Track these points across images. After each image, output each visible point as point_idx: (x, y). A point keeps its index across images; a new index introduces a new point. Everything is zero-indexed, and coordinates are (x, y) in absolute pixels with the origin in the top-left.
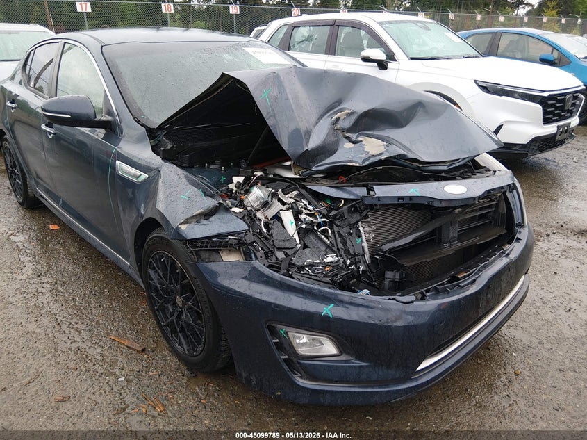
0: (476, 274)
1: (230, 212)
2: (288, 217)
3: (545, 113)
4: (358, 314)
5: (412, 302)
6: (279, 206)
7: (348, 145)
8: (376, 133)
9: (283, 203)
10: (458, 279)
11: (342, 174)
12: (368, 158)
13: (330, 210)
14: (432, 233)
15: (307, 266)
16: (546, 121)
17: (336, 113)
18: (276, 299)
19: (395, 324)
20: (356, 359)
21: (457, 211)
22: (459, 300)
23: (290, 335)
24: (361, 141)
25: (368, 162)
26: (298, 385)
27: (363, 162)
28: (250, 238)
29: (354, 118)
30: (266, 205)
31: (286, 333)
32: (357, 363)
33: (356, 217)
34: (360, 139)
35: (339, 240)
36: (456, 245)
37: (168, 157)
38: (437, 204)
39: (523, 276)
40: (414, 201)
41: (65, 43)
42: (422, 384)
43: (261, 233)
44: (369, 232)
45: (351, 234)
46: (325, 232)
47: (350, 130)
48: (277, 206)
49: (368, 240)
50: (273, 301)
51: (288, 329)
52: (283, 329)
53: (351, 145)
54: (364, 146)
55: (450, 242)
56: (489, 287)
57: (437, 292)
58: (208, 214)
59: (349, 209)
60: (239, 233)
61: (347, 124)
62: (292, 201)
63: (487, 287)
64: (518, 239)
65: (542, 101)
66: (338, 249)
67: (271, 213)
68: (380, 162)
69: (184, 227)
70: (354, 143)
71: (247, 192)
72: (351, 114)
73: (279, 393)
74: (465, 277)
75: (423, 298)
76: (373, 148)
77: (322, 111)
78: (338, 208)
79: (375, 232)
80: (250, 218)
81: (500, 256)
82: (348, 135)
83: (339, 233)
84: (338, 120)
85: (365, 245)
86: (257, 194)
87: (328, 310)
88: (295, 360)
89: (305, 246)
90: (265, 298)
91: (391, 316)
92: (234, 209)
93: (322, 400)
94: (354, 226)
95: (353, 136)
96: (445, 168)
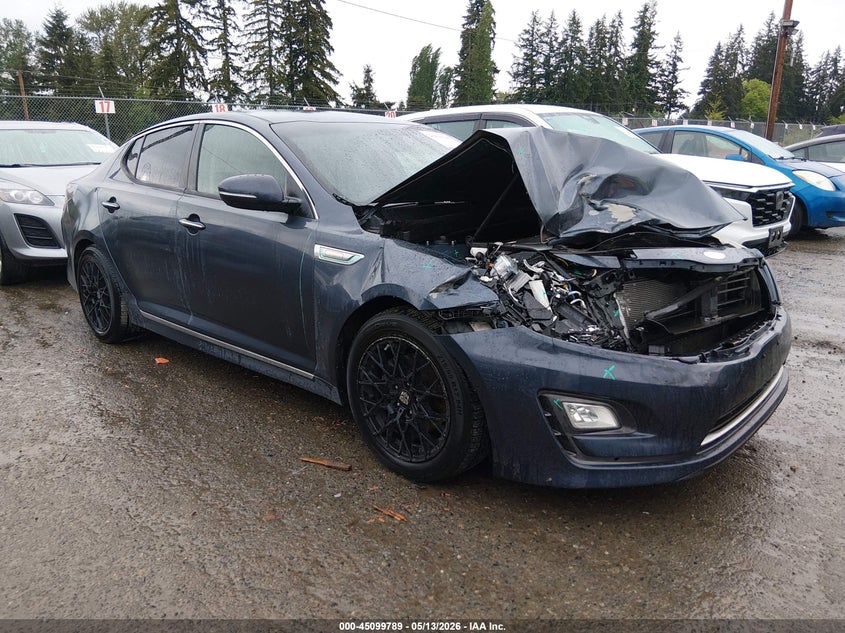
0: (748, 343)
1: (479, 280)
2: (538, 287)
3: (755, 213)
4: (642, 375)
5: (695, 362)
6: (526, 277)
7: (594, 213)
8: (619, 201)
9: (531, 273)
10: (733, 346)
11: (591, 241)
12: (618, 225)
13: (581, 281)
14: (690, 305)
15: (572, 334)
16: (757, 223)
17: (581, 177)
18: (550, 363)
19: (681, 385)
20: (638, 431)
21: (717, 279)
22: (739, 364)
23: (565, 404)
24: (607, 208)
25: (618, 229)
26: (574, 466)
27: (613, 228)
28: (502, 309)
29: (599, 183)
30: (512, 276)
31: (561, 403)
32: (639, 435)
33: (611, 288)
34: (605, 206)
35: (596, 311)
36: (718, 319)
37: (387, 233)
38: (699, 269)
39: (782, 367)
40: (677, 266)
41: (206, 124)
42: (713, 457)
43: (511, 301)
44: (625, 306)
45: (607, 306)
46: (578, 303)
47: (594, 196)
48: (523, 278)
49: (625, 314)
50: (546, 366)
51: (563, 398)
52: (555, 399)
53: (596, 213)
54: (610, 214)
55: (711, 316)
56: (763, 357)
57: (715, 357)
58: (458, 283)
59: (603, 279)
60: (490, 303)
61: (592, 189)
62: (541, 270)
63: (761, 355)
64: (778, 316)
65: (751, 199)
66: (598, 321)
67: (518, 284)
68: (631, 228)
69: (434, 296)
70: (599, 210)
71: (494, 260)
72: (596, 178)
73: (550, 479)
74: (738, 344)
75: (703, 360)
76: (621, 214)
77: (566, 174)
78: (591, 279)
79: (631, 305)
80: (499, 287)
81: (765, 330)
82: (593, 201)
83: (595, 304)
84: (583, 184)
85: (622, 319)
86: (503, 264)
87: (609, 372)
88: (569, 435)
89: (561, 318)
90: (537, 365)
91: (676, 375)
92: (482, 278)
93: (602, 481)
94: (609, 297)
95: (598, 203)
96: (697, 236)
